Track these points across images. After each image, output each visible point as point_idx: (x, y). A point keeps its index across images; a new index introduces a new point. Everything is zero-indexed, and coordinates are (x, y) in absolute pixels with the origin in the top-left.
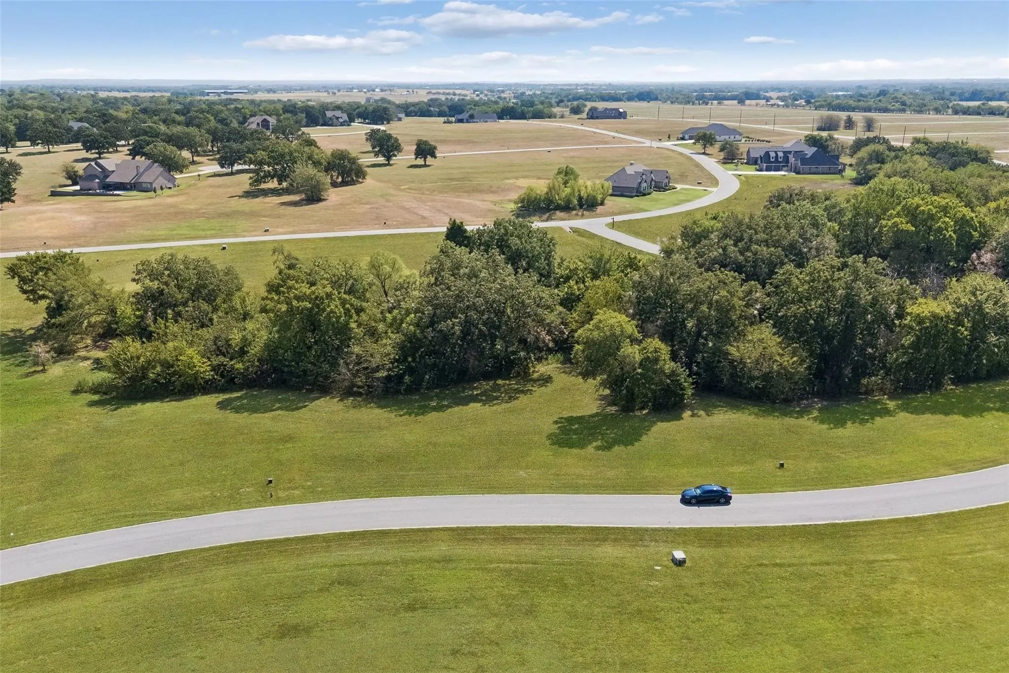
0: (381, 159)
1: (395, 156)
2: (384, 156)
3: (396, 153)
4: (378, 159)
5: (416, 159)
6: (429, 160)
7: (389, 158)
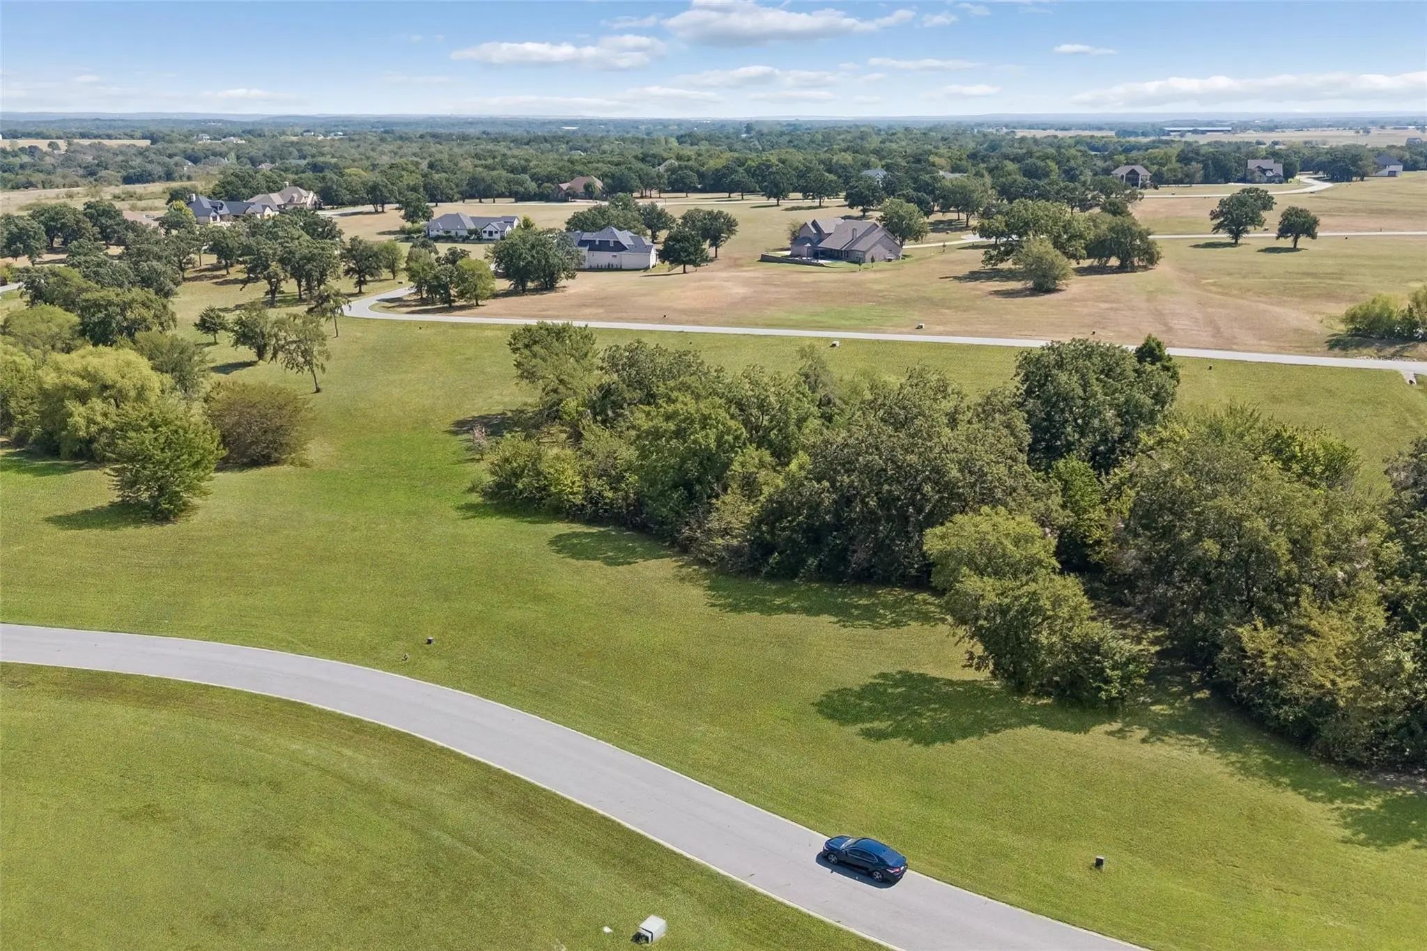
0: (1224, 236)
1: (1247, 232)
2: (1231, 231)
3: (1249, 228)
4: (1217, 236)
5: (1278, 238)
6: (1303, 241)
7: (1236, 235)
